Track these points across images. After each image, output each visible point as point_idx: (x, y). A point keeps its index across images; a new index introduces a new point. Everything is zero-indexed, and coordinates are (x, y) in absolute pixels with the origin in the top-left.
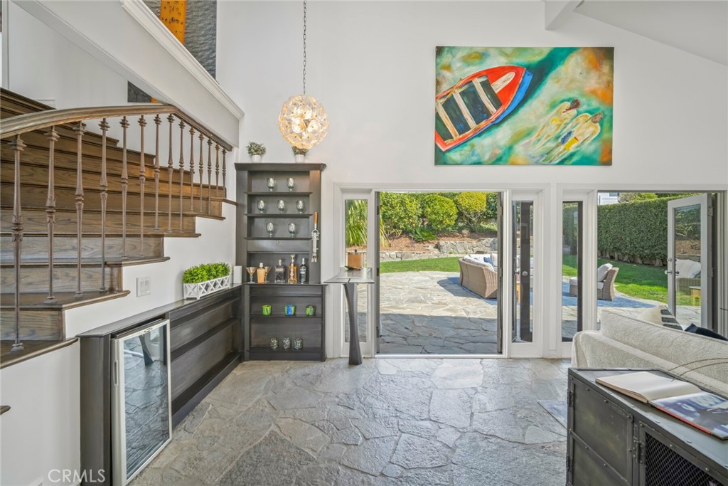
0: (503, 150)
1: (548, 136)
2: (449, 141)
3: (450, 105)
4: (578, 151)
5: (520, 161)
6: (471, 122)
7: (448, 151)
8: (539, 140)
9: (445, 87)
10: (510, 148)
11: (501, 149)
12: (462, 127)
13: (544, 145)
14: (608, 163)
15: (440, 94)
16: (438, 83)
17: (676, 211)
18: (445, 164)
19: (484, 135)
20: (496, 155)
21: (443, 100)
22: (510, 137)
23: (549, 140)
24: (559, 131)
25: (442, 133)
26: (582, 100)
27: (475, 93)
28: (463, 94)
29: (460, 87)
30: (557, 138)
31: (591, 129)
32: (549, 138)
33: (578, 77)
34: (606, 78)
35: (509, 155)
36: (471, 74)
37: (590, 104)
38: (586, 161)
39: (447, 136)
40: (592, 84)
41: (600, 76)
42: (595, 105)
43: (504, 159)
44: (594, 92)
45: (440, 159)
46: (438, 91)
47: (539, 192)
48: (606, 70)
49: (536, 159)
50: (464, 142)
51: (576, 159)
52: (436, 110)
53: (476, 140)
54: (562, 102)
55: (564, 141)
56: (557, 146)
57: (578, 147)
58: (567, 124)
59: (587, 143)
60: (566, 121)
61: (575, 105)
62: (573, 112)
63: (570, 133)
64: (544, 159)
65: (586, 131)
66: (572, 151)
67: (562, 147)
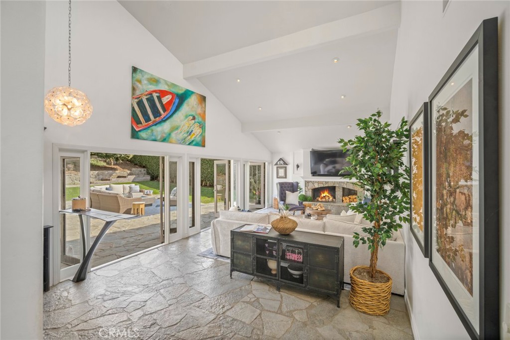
0: (167, 135)
1: (185, 131)
2: (140, 125)
3: (140, 104)
5: (174, 141)
6: (152, 117)
7: (140, 131)
8: (181, 132)
9: (138, 93)
10: (170, 134)
12: (148, 119)
13: (183, 135)
14: (204, 146)
15: (135, 96)
16: (134, 89)
17: (217, 165)
18: (138, 138)
19: (158, 125)
20: (163, 137)
21: (137, 100)
22: (169, 128)
23: (185, 133)
24: (188, 129)
25: (135, 119)
26: (196, 117)
27: (154, 101)
28: (147, 99)
29: (147, 95)
30: (188, 132)
31: (199, 130)
33: (195, 106)
34: (203, 109)
35: (169, 138)
36: (152, 90)
37: (199, 119)
38: (197, 145)
39: (139, 122)
40: (199, 110)
41: (202, 107)
42: (200, 119)
43: (167, 139)
44: (200, 114)
45: (135, 135)
46: (133, 94)
47: (179, 157)
48: (203, 106)
49: (180, 142)
50: (148, 127)
51: (194, 143)
52: (132, 105)
53: (154, 127)
54: (190, 116)
55: (190, 134)
56: (188, 136)
57: (195, 138)
58: (191, 127)
59: (198, 136)
60: (191, 125)
61: (194, 118)
62: (193, 121)
63: (192, 131)
64: (183, 142)
65: (197, 131)
66: (193, 139)
67: (189, 137)
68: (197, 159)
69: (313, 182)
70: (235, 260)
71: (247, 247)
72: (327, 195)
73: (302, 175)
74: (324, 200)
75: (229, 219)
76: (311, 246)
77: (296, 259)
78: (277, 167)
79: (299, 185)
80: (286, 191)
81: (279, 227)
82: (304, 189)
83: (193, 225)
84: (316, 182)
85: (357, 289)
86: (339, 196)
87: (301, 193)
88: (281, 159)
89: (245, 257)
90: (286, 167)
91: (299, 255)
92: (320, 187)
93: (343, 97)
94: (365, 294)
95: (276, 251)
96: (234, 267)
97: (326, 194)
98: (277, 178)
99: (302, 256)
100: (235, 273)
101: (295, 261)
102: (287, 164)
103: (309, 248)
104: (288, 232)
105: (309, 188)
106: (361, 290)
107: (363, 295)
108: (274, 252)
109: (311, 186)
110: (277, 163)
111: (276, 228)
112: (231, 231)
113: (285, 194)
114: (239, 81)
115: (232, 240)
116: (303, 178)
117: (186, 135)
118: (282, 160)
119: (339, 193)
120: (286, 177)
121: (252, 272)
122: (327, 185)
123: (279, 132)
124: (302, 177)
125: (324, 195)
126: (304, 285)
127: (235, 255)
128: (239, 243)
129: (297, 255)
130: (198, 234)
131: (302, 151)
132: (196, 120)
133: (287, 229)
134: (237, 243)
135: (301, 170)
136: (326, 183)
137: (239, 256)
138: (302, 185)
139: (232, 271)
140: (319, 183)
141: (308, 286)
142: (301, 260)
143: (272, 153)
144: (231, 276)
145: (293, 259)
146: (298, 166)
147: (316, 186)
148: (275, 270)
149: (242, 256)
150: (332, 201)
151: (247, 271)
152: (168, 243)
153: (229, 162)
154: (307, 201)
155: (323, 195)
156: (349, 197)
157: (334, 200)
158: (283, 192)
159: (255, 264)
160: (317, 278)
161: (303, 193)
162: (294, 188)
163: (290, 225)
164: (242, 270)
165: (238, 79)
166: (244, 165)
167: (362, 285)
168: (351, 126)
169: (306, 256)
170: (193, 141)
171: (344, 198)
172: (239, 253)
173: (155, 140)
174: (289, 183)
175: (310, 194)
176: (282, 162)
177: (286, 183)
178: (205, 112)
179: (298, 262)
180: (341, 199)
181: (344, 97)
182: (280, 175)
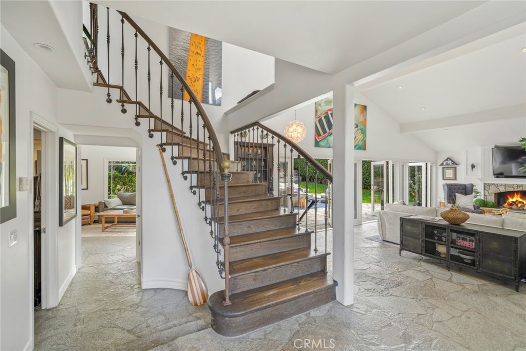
2: (320, 137)
3: (320, 121)
6: (327, 130)
7: (320, 141)
9: (319, 113)
12: (325, 132)
14: (365, 149)
15: (317, 116)
16: (316, 111)
17: (374, 166)
18: (319, 147)
19: (331, 136)
21: (318, 119)
25: (318, 133)
26: (359, 125)
27: (328, 117)
28: (325, 117)
29: (324, 114)
31: (361, 136)
33: (358, 115)
34: (365, 117)
36: (327, 109)
38: (360, 148)
39: (319, 135)
40: (361, 119)
41: (363, 116)
42: (362, 126)
44: (362, 122)
45: (317, 144)
46: (316, 115)
48: (365, 114)
50: (325, 138)
52: (315, 123)
53: (328, 137)
57: (358, 143)
59: (360, 141)
61: (357, 126)
62: (356, 129)
63: (355, 137)
66: (356, 144)
68: (358, 160)
69: (497, 185)
70: (404, 242)
71: (415, 231)
72: (520, 200)
73: (480, 177)
74: (513, 206)
75: (396, 211)
76: (483, 234)
77: (468, 246)
78: (443, 168)
79: (474, 188)
80: (456, 194)
81: (448, 216)
82: (482, 193)
84: (501, 185)
87: (479, 197)
88: (448, 158)
89: (413, 240)
90: (455, 168)
91: (471, 242)
95: (445, 237)
96: (403, 246)
97: (516, 198)
98: (444, 179)
99: (474, 243)
100: (404, 252)
101: (466, 248)
103: (481, 236)
104: (458, 222)
105: (490, 191)
108: (443, 238)
109: (493, 190)
110: (443, 163)
111: (446, 217)
112: (400, 218)
113: (455, 196)
114: (400, 87)
115: (402, 225)
116: (480, 179)
118: (450, 160)
120: (455, 179)
121: (421, 252)
122: (519, 189)
123: (446, 130)
125: (514, 200)
126: (476, 268)
127: (404, 237)
128: (408, 228)
129: (468, 242)
131: (479, 149)
132: (359, 128)
133: (458, 219)
134: (406, 228)
135: (478, 171)
136: (519, 186)
137: (408, 238)
138: (479, 187)
139: (401, 250)
140: (506, 186)
141: (480, 269)
142: (473, 247)
143: (436, 153)
144: (400, 254)
145: (464, 245)
146: (473, 167)
147: (502, 190)
148: (444, 254)
149: (411, 239)
151: (416, 251)
153: (387, 163)
154: (488, 207)
158: (451, 194)
159: (424, 245)
160: (491, 263)
161: (482, 198)
162: (466, 190)
163: (461, 216)
164: (411, 250)
165: (400, 86)
166: (403, 166)
169: (478, 242)
172: (408, 236)
174: (460, 185)
175: (491, 199)
176: (450, 162)
177: (456, 185)
178: (366, 119)
179: (470, 248)
182: (447, 176)
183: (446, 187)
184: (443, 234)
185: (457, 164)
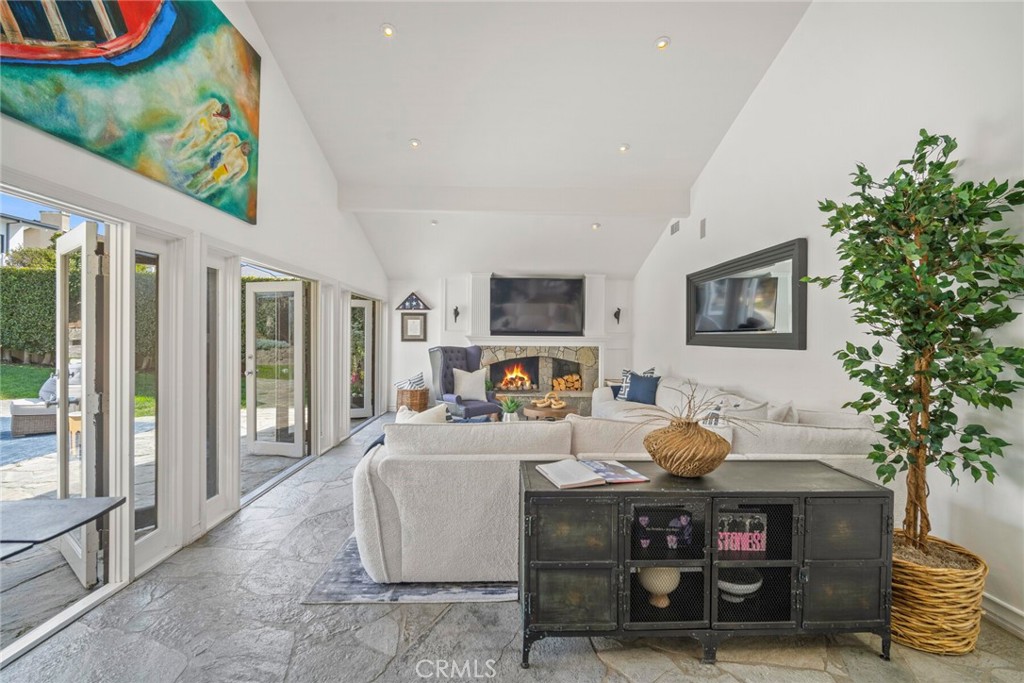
0: (127, 134)
1: (196, 145)
4: (226, 189)
5: (155, 172)
8: (184, 145)
10: (140, 136)
11: (125, 130)
13: (189, 158)
14: (253, 220)
20: (112, 137)
22: (139, 111)
23: (196, 153)
24: (208, 143)
30: (206, 154)
31: (241, 160)
32: (196, 149)
33: (230, 70)
34: (253, 96)
35: (138, 151)
37: (238, 121)
38: (232, 209)
40: (242, 93)
41: (250, 87)
42: (244, 126)
43: (128, 153)
47: (171, 241)
48: (255, 84)
49: (178, 179)
51: (225, 200)
53: (67, 78)
54: (213, 96)
55: (213, 164)
56: (206, 169)
57: (227, 182)
58: (217, 138)
59: (237, 180)
60: (215, 132)
61: (225, 113)
63: (219, 154)
64: (187, 183)
65: (234, 161)
66: (221, 184)
67: (210, 174)
68: (226, 259)
69: (494, 349)
70: (543, 598)
71: (593, 541)
72: (520, 375)
73: (469, 333)
74: (512, 387)
77: (746, 548)
78: (403, 315)
80: (454, 370)
83: (212, 490)
84: (500, 348)
85: (926, 593)
86: (546, 379)
88: (413, 294)
89: (585, 579)
90: (425, 315)
91: (757, 533)
92: (510, 360)
93: (623, 149)
94: (949, 604)
96: (541, 625)
97: (517, 373)
98: (403, 340)
99: (764, 533)
101: (740, 554)
102: (428, 309)
106: (941, 595)
107: (945, 609)
108: (669, 538)
110: (404, 304)
112: (524, 494)
113: (452, 375)
116: (471, 339)
117: (199, 163)
119: (545, 371)
120: (425, 339)
121: (611, 625)
122: (523, 355)
123: (435, 222)
124: (468, 337)
125: (514, 376)
126: (794, 623)
127: (544, 578)
128: (561, 532)
130: (233, 516)
131: (468, 279)
132: (233, 124)
134: (553, 535)
135: (465, 321)
136: (523, 349)
137: (563, 578)
139: (530, 637)
140: (506, 349)
141: (804, 623)
142: (762, 547)
144: (524, 659)
145: (736, 547)
146: (456, 313)
147: (501, 357)
148: (667, 595)
150: (531, 390)
151: (594, 627)
152: (126, 580)
155: (509, 376)
156: (566, 377)
157: (535, 386)
158: (447, 370)
159: (628, 593)
162: (470, 360)
164: (573, 627)
167: (941, 582)
168: (598, 225)
170: (221, 192)
171: (555, 383)
172: (564, 569)
173: (73, 139)
174: (458, 350)
176: (415, 302)
178: (257, 104)
179: (751, 555)
180: (550, 383)
181: (627, 148)
182: (410, 333)
183: (439, 355)
184: (672, 524)
185: (426, 308)
